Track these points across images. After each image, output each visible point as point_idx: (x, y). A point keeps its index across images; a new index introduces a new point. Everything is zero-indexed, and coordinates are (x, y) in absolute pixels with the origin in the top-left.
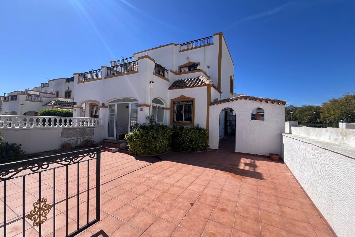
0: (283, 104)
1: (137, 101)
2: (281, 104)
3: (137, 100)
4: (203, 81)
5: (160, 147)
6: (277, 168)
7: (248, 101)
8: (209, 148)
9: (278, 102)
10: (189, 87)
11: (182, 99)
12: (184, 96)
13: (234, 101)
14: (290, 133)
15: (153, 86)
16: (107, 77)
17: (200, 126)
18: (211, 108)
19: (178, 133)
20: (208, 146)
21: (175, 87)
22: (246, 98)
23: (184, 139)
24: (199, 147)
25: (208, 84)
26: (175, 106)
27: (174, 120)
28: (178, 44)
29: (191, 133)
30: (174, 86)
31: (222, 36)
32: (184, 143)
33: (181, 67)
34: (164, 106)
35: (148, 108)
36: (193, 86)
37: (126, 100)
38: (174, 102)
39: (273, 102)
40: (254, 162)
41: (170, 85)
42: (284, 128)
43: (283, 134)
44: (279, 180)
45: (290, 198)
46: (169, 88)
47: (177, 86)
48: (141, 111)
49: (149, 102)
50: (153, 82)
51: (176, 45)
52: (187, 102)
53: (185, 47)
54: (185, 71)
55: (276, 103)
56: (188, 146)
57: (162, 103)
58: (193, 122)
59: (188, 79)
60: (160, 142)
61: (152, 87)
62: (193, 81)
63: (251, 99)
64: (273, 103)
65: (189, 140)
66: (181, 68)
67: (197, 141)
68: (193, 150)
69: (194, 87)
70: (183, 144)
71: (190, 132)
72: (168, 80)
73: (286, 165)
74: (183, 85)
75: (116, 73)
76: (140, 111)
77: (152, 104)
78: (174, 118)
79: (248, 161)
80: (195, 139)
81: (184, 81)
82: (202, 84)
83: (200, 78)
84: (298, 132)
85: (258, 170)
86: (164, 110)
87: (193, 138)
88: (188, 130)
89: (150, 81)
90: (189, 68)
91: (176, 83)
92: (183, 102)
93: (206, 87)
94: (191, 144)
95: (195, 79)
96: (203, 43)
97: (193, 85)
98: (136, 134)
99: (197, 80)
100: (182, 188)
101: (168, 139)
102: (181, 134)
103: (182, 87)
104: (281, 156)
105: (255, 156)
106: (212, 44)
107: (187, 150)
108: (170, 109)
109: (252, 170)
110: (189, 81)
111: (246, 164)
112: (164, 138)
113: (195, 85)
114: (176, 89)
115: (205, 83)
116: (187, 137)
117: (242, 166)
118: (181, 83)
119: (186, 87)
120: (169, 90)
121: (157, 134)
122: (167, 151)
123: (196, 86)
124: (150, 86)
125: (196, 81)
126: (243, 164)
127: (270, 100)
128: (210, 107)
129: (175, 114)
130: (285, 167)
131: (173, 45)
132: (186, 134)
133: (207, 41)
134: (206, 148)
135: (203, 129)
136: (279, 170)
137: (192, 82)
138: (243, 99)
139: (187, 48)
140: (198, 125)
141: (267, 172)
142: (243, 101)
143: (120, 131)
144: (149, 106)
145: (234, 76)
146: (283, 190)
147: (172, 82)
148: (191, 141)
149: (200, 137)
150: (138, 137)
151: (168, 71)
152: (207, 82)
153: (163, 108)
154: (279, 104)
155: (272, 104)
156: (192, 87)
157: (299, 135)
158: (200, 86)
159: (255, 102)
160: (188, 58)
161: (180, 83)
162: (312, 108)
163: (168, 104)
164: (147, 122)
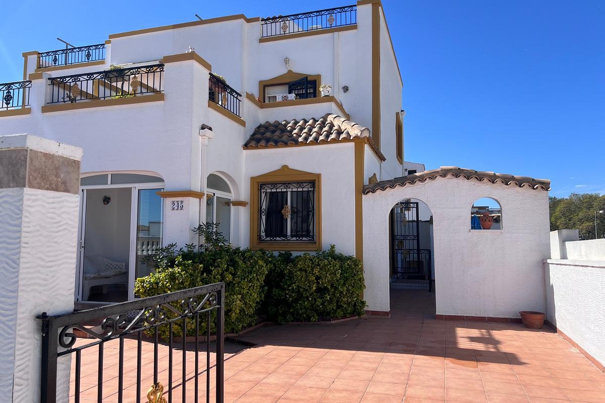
0: (542, 188)
1: (164, 181)
2: (539, 188)
3: (161, 180)
4: (343, 128)
5: (242, 310)
6: (545, 341)
7: (461, 182)
8: (366, 309)
9: (532, 184)
10: (305, 143)
11: (285, 177)
12: (291, 166)
13: (426, 181)
14: (564, 256)
15: (209, 138)
16: (50, 106)
17: (338, 250)
18: (367, 199)
19: (282, 271)
20: (363, 303)
21: (263, 143)
22: (457, 173)
23: (299, 287)
24: (339, 307)
25: (356, 137)
26: (263, 195)
27: (260, 237)
28: (256, 20)
29: (321, 269)
30: (258, 141)
31: (380, 8)
32: (300, 296)
33: (265, 83)
34: (232, 196)
35: (197, 200)
36: (316, 141)
37: (118, 178)
38: (259, 184)
39: (520, 183)
40: (490, 335)
41: (248, 138)
42: (548, 246)
43: (549, 261)
44: (556, 361)
45: (587, 389)
46: (246, 146)
47: (268, 140)
48: (175, 211)
49: (199, 183)
50: (210, 129)
51: (248, 21)
52: (300, 183)
53: (276, 28)
54: (285, 98)
55: (526, 185)
56: (312, 306)
57: (226, 189)
58: (316, 238)
59: (296, 123)
60: (240, 296)
61: (206, 142)
62: (312, 127)
63: (468, 175)
64: (520, 186)
65: (314, 288)
66: (265, 86)
67: (336, 288)
68: (324, 316)
69: (319, 144)
70: (296, 301)
71: (319, 265)
72: (243, 123)
73: (561, 333)
74: (285, 138)
75: (78, 98)
76: (173, 209)
77: (207, 191)
78: (263, 229)
79: (475, 333)
80: (332, 286)
81: (285, 125)
82: (340, 137)
83: (332, 119)
84: (583, 254)
85: (504, 348)
86: (232, 208)
87: (325, 282)
88: (311, 260)
89: (200, 124)
90: (290, 87)
91: (262, 130)
92: (287, 184)
93: (352, 144)
94: (321, 298)
95: (315, 121)
96: (328, 23)
97: (316, 139)
98: (172, 277)
99: (323, 125)
100: (354, 392)
101: (262, 287)
102: (290, 272)
103: (282, 142)
104: (547, 314)
105: (487, 322)
106: (354, 26)
107: (308, 319)
108: (248, 206)
109: (492, 350)
110: (302, 129)
111: (473, 339)
112: (250, 284)
113: (321, 138)
114: (266, 147)
115: (348, 133)
116: (309, 282)
117: (464, 344)
118: (278, 133)
119: (296, 143)
120: (244, 151)
121: (234, 275)
122: (253, 324)
123: (325, 142)
124: (200, 140)
125: (321, 128)
126: (466, 340)
127: (513, 178)
128: (363, 196)
129: (264, 218)
130: (561, 338)
131: (242, 20)
132: (306, 271)
133: (340, 19)
134: (357, 309)
135: (350, 258)
136: (550, 345)
137: (310, 130)
138: (449, 176)
139: (282, 33)
140: (333, 247)
141: (526, 350)
142: (450, 181)
143: (92, 276)
144: (199, 195)
145: (405, 113)
146: (569, 378)
147: (251, 128)
148: (321, 291)
149: (346, 279)
150: (179, 283)
151: (241, 96)
152: (355, 131)
153: (228, 203)
154: (534, 189)
155: (518, 189)
156: (312, 143)
157: (585, 259)
158: (335, 141)
159: (478, 183)
160: (287, 61)
161: (273, 132)
162: (593, 201)
163: (242, 191)
164: (199, 242)
